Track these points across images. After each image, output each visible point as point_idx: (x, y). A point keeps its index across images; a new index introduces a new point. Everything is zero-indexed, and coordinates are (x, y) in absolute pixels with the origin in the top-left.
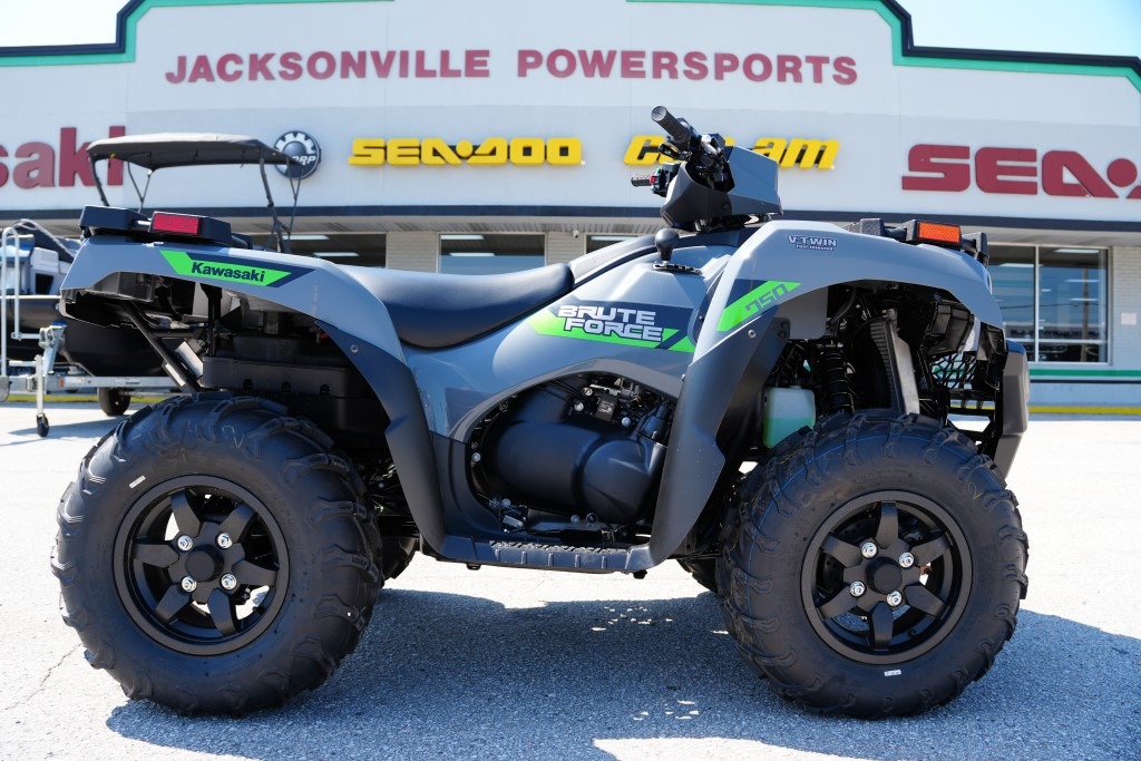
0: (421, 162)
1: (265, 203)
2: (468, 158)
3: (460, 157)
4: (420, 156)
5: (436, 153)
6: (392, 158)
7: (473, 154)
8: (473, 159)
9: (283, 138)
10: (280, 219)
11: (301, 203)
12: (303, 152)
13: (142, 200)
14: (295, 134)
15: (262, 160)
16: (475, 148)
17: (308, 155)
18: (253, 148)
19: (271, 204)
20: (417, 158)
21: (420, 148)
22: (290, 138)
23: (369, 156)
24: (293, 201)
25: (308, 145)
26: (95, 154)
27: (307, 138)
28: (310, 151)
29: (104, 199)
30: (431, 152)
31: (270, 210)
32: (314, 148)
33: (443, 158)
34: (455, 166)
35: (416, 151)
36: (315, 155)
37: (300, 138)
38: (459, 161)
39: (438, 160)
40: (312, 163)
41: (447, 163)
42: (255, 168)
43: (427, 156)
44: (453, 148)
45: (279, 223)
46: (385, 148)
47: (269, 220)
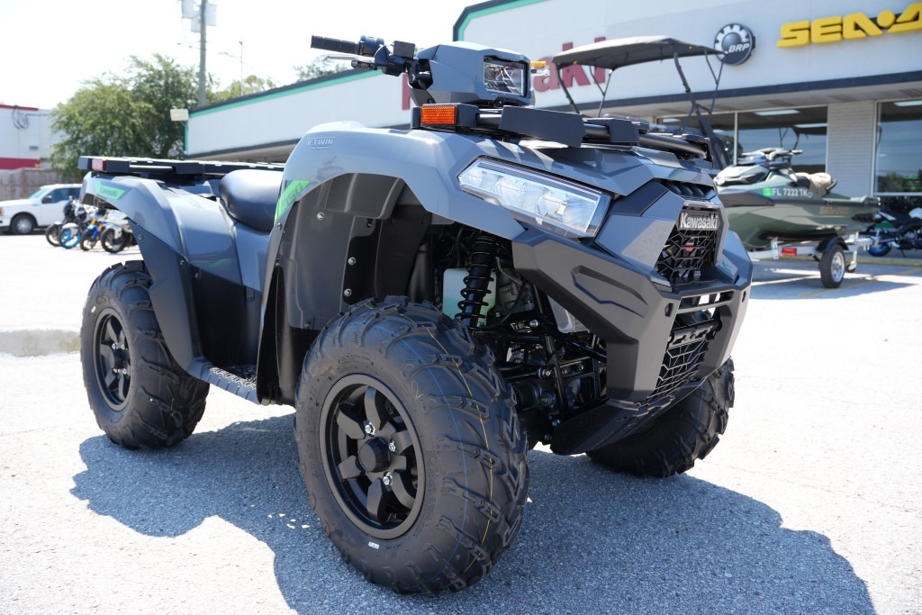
0: (843, 38)
1: (682, 90)
2: (889, 27)
3: (881, 28)
4: (841, 33)
5: (857, 27)
6: (816, 37)
7: (895, 23)
8: (895, 28)
9: (722, 31)
10: (698, 102)
11: (722, 87)
12: (738, 41)
13: (604, 94)
14: (732, 26)
15: (675, 54)
16: (897, 16)
17: (743, 43)
18: (666, 45)
19: (688, 90)
20: (839, 35)
21: (841, 25)
22: (728, 30)
23: (795, 38)
24: (715, 85)
25: (743, 34)
26: (559, 64)
27: (742, 28)
28: (744, 40)
29: (569, 96)
30: (852, 26)
31: (689, 95)
32: (747, 37)
33: (863, 31)
34: (877, 37)
35: (838, 28)
36: (749, 42)
37: (736, 29)
38: (879, 32)
39: (859, 34)
40: (747, 50)
41: (868, 35)
42: (671, 62)
43: (849, 32)
44: (874, 20)
45: (698, 106)
46: (809, 29)
47: (688, 104)
